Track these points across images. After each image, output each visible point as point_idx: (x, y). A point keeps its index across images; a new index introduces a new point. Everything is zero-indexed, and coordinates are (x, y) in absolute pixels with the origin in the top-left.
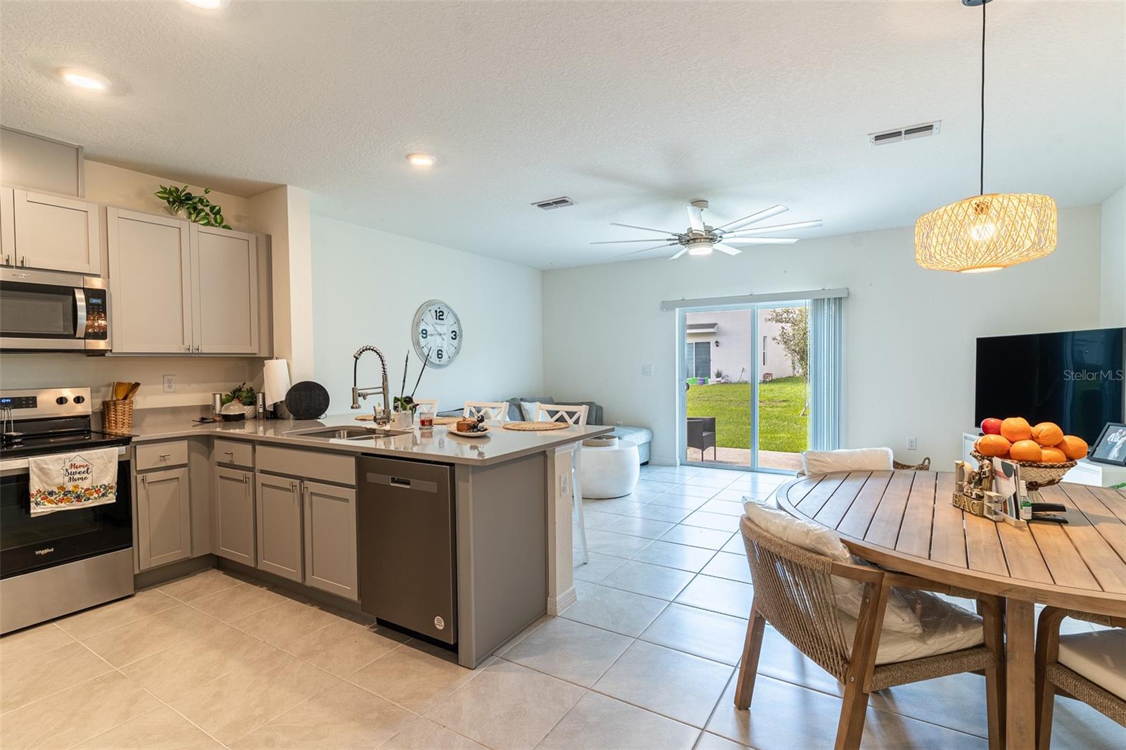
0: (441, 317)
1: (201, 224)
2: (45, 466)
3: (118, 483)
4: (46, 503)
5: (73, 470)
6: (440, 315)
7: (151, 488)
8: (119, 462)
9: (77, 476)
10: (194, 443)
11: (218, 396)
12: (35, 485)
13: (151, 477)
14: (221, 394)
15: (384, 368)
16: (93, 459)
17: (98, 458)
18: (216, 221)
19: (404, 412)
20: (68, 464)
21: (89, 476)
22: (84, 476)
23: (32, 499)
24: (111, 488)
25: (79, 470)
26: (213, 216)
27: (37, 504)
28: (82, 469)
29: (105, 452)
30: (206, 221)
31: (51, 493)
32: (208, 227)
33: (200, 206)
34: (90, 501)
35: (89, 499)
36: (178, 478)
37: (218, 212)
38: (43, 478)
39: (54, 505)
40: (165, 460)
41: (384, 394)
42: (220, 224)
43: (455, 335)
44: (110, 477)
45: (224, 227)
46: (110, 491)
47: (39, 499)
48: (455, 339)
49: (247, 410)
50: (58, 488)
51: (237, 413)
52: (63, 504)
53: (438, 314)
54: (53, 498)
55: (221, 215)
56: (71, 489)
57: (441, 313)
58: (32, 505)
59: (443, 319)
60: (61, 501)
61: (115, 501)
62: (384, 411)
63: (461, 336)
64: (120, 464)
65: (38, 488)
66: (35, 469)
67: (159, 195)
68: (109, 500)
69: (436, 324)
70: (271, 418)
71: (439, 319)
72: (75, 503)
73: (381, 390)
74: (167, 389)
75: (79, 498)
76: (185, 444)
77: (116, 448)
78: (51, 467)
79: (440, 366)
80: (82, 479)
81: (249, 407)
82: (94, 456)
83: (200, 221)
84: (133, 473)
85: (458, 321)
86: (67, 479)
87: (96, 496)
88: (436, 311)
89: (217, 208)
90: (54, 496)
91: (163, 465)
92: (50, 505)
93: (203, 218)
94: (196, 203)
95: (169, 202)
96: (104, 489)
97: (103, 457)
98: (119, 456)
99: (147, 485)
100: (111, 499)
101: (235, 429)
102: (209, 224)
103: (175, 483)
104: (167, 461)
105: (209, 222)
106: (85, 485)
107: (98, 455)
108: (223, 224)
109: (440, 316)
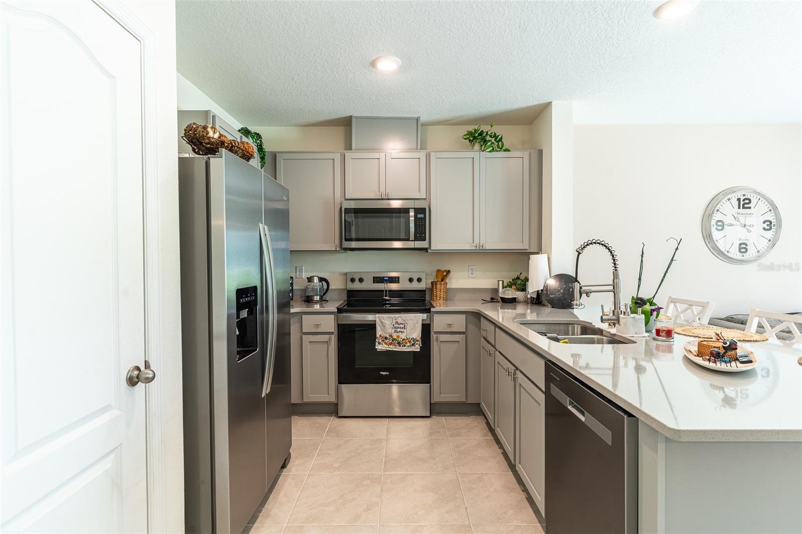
0: (746, 206)
1: (488, 152)
2: (383, 321)
3: (422, 338)
4: (383, 344)
5: (397, 326)
6: (744, 204)
7: (443, 345)
8: (422, 324)
9: (399, 330)
10: (470, 317)
11: (501, 282)
12: (379, 332)
13: (443, 337)
14: (503, 281)
15: (615, 264)
16: (408, 320)
17: (411, 320)
18: (498, 147)
19: (632, 315)
20: (394, 321)
21: (405, 331)
22: (402, 330)
23: (377, 340)
24: (417, 341)
25: (400, 326)
26: (496, 144)
27: (379, 343)
28: (402, 326)
29: (414, 316)
30: (491, 148)
31: (386, 338)
32: (493, 153)
33: (488, 138)
34: (406, 347)
35: (405, 346)
36: (459, 341)
37: (501, 140)
38: (382, 328)
39: (387, 346)
40: (450, 327)
41: (614, 292)
42: (501, 149)
43: (769, 225)
44: (417, 334)
45: (505, 150)
46: (417, 342)
47: (380, 341)
48: (770, 230)
49: (519, 295)
50: (389, 336)
51: (510, 297)
52: (391, 346)
53: (742, 203)
54: (387, 341)
55: (502, 142)
56: (395, 337)
57: (747, 201)
58: (377, 344)
59: (750, 208)
60: (391, 344)
61: (419, 350)
62: (613, 311)
63: (779, 226)
64: (423, 325)
65: (380, 334)
66: (379, 322)
67: (464, 137)
68: (415, 349)
69: (738, 213)
70: (536, 304)
71: (744, 208)
72: (397, 347)
73: (611, 288)
74: (470, 276)
75: (399, 344)
76: (464, 316)
77: (421, 314)
78: (386, 322)
79: (741, 262)
80: (401, 332)
81: (522, 293)
82: (408, 318)
83: (487, 149)
84: (432, 334)
85: (774, 208)
86: (393, 330)
87: (409, 344)
88: (739, 200)
89: (500, 137)
90: (388, 340)
91: (449, 330)
92: (385, 345)
93: (489, 147)
94: (484, 137)
95: (470, 140)
96: (413, 341)
97: (413, 320)
98: (422, 320)
99: (439, 342)
100: (417, 348)
101: (509, 309)
102: (493, 150)
103: (456, 345)
104: (452, 328)
105: (493, 149)
106: (403, 336)
107: (411, 318)
108: (504, 148)
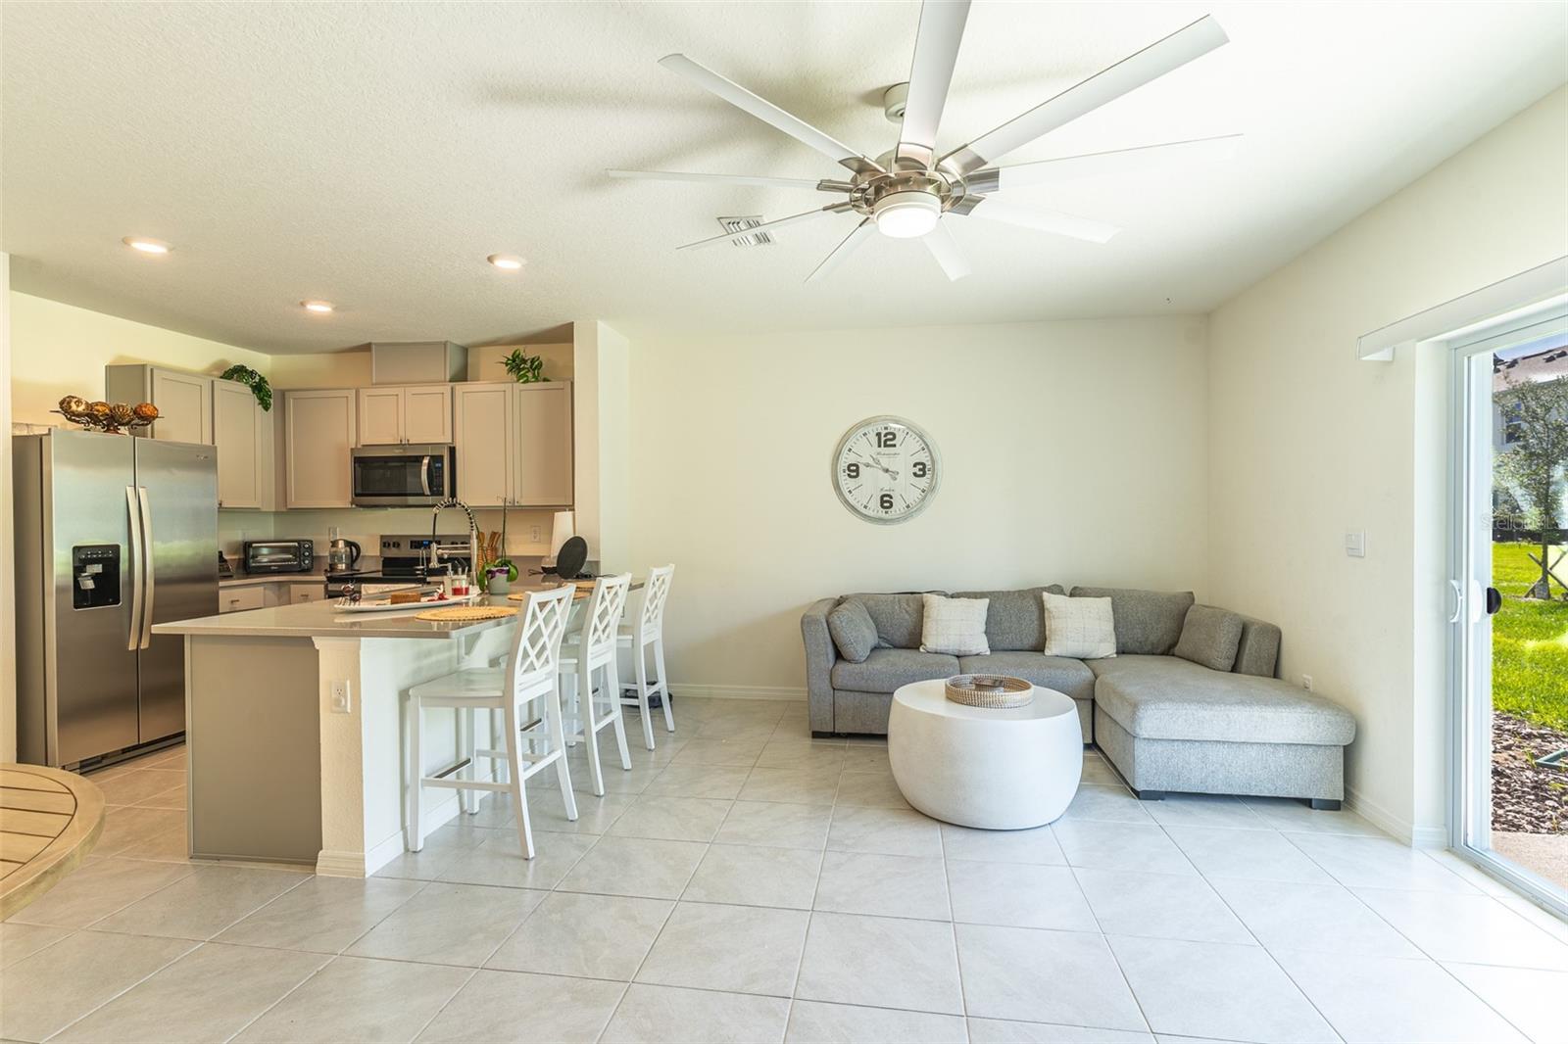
0: (888, 443)
1: (522, 383)
6: (887, 440)
18: (535, 376)
26: (532, 372)
30: (525, 378)
32: (528, 384)
33: (522, 365)
37: (538, 367)
42: (537, 379)
43: (921, 470)
45: (544, 380)
48: (924, 475)
53: (883, 439)
57: (891, 437)
59: (895, 446)
63: (933, 469)
69: (879, 453)
71: (886, 446)
79: (885, 520)
83: (520, 379)
85: (926, 447)
88: (879, 434)
89: (537, 363)
94: (519, 364)
102: (527, 381)
105: (528, 379)
108: (541, 378)
109: (885, 441)
